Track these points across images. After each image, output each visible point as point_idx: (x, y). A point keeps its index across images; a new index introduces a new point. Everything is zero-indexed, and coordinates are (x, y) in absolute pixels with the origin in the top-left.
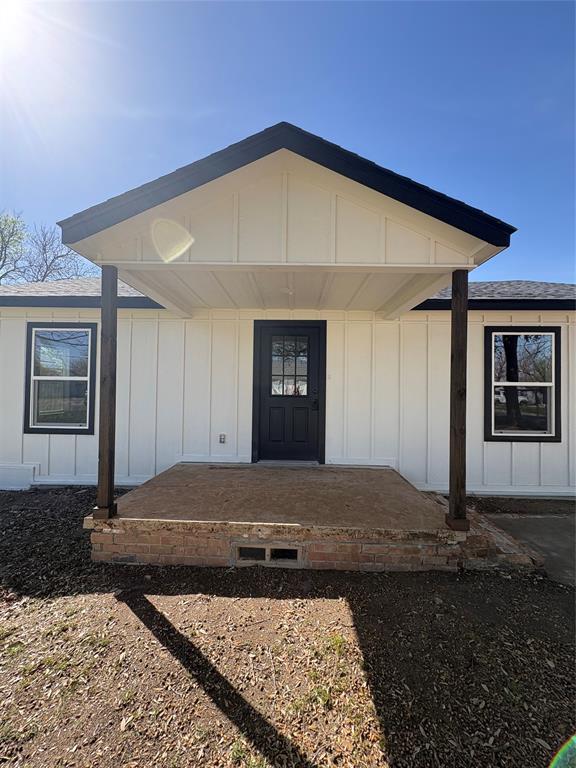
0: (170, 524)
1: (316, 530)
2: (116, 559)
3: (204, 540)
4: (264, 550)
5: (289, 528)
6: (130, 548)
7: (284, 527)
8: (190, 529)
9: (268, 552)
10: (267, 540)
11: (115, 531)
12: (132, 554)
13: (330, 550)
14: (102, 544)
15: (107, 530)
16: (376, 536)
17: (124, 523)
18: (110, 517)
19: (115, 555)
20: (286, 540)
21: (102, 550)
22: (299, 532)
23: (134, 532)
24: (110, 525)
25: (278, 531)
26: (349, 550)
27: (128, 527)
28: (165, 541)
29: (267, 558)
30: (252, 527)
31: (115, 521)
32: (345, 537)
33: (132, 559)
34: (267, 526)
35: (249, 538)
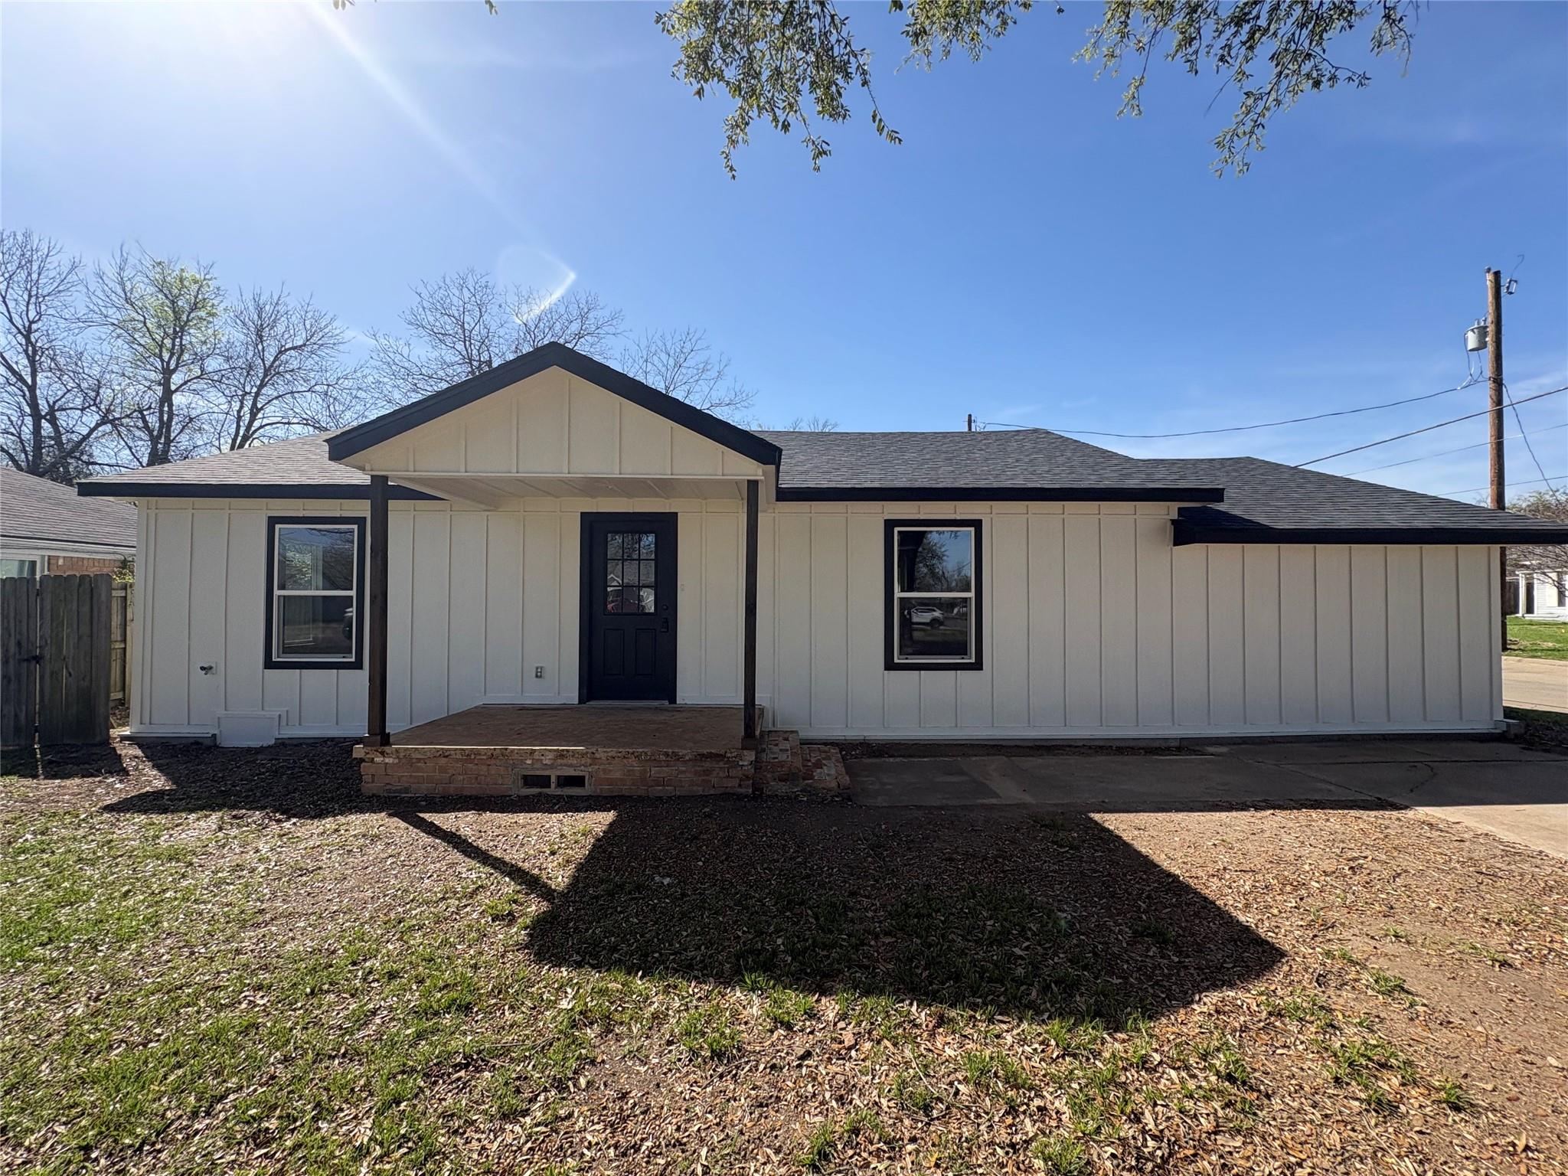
0: (447, 750)
1: (601, 753)
2: (389, 791)
3: (485, 768)
4: (549, 777)
5: (573, 751)
6: (404, 779)
7: (568, 751)
8: (468, 756)
9: (553, 779)
10: (552, 767)
11: (387, 760)
12: (406, 785)
13: (618, 775)
14: (373, 775)
15: (378, 759)
16: (663, 757)
17: (397, 750)
18: (382, 745)
19: (388, 787)
20: (571, 766)
21: (373, 782)
22: (583, 755)
23: (408, 760)
24: (382, 753)
25: (561, 755)
26: (638, 774)
27: (402, 755)
28: (443, 770)
29: (553, 786)
30: (533, 752)
31: (387, 749)
32: (632, 761)
33: (407, 790)
34: (550, 750)
35: (533, 764)
